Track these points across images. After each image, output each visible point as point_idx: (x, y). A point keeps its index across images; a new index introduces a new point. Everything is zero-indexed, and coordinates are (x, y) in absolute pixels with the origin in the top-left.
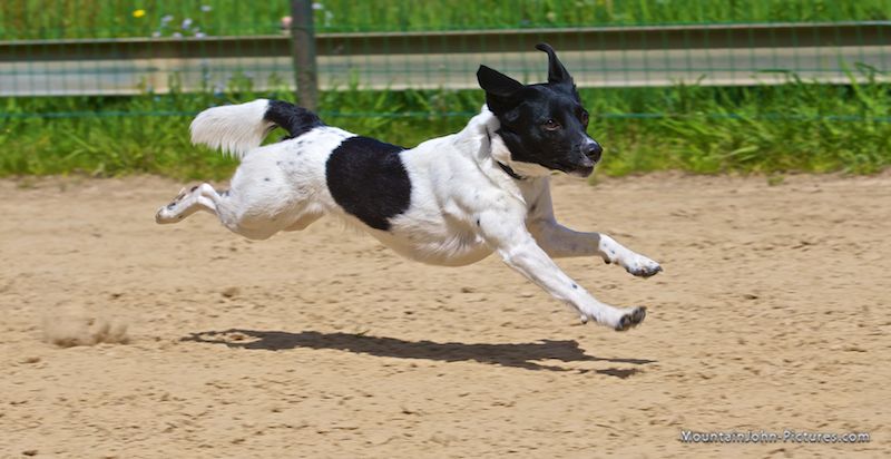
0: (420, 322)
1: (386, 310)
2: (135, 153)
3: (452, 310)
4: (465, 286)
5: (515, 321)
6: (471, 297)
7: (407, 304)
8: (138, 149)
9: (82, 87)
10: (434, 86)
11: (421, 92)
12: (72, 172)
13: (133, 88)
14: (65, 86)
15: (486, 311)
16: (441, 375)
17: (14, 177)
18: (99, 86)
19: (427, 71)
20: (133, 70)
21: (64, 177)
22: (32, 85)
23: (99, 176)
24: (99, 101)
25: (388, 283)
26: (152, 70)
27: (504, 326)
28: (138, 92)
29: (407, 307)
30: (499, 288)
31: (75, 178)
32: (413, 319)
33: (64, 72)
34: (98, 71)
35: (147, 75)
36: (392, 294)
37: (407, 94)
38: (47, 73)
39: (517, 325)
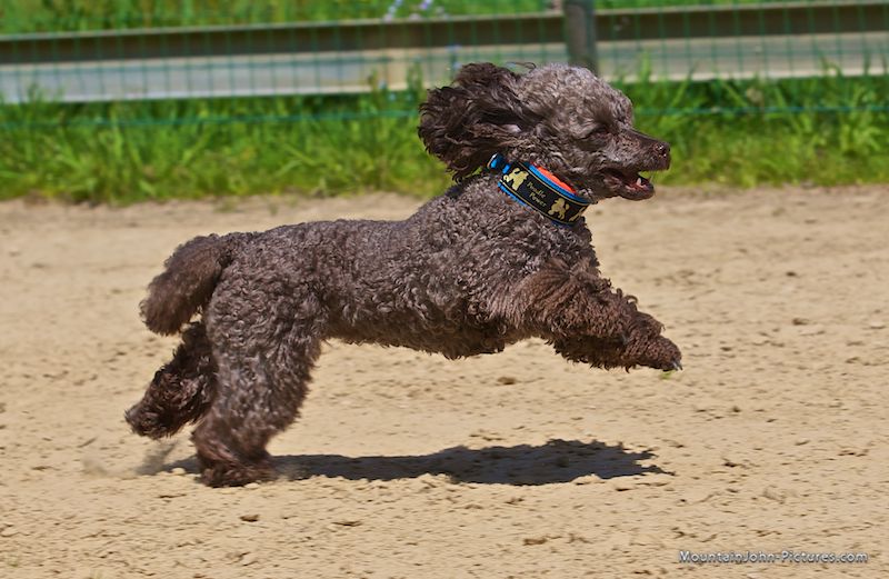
0: (740, 360)
1: (696, 346)
2: (365, 165)
3: (781, 345)
4: (796, 316)
5: (864, 357)
6: (805, 329)
7: (723, 339)
8: (368, 160)
9: (296, 83)
10: (749, 75)
11: (731, 83)
12: (285, 190)
13: (361, 83)
14: (274, 83)
15: (825, 345)
16: (770, 421)
17: (211, 197)
18: (318, 83)
19: (740, 56)
20: (361, 61)
21: (275, 198)
22: (232, 83)
23: (320, 195)
24: (318, 102)
25: (697, 315)
26: (386, 60)
27: (849, 362)
28: (367, 89)
29: (723, 342)
30: (841, 319)
31: (289, 198)
32: (733, 356)
33: (272, 65)
34: (316, 63)
35: (379, 67)
36: (703, 328)
37: (714, 86)
38: (251, 66)
39: (865, 360)
